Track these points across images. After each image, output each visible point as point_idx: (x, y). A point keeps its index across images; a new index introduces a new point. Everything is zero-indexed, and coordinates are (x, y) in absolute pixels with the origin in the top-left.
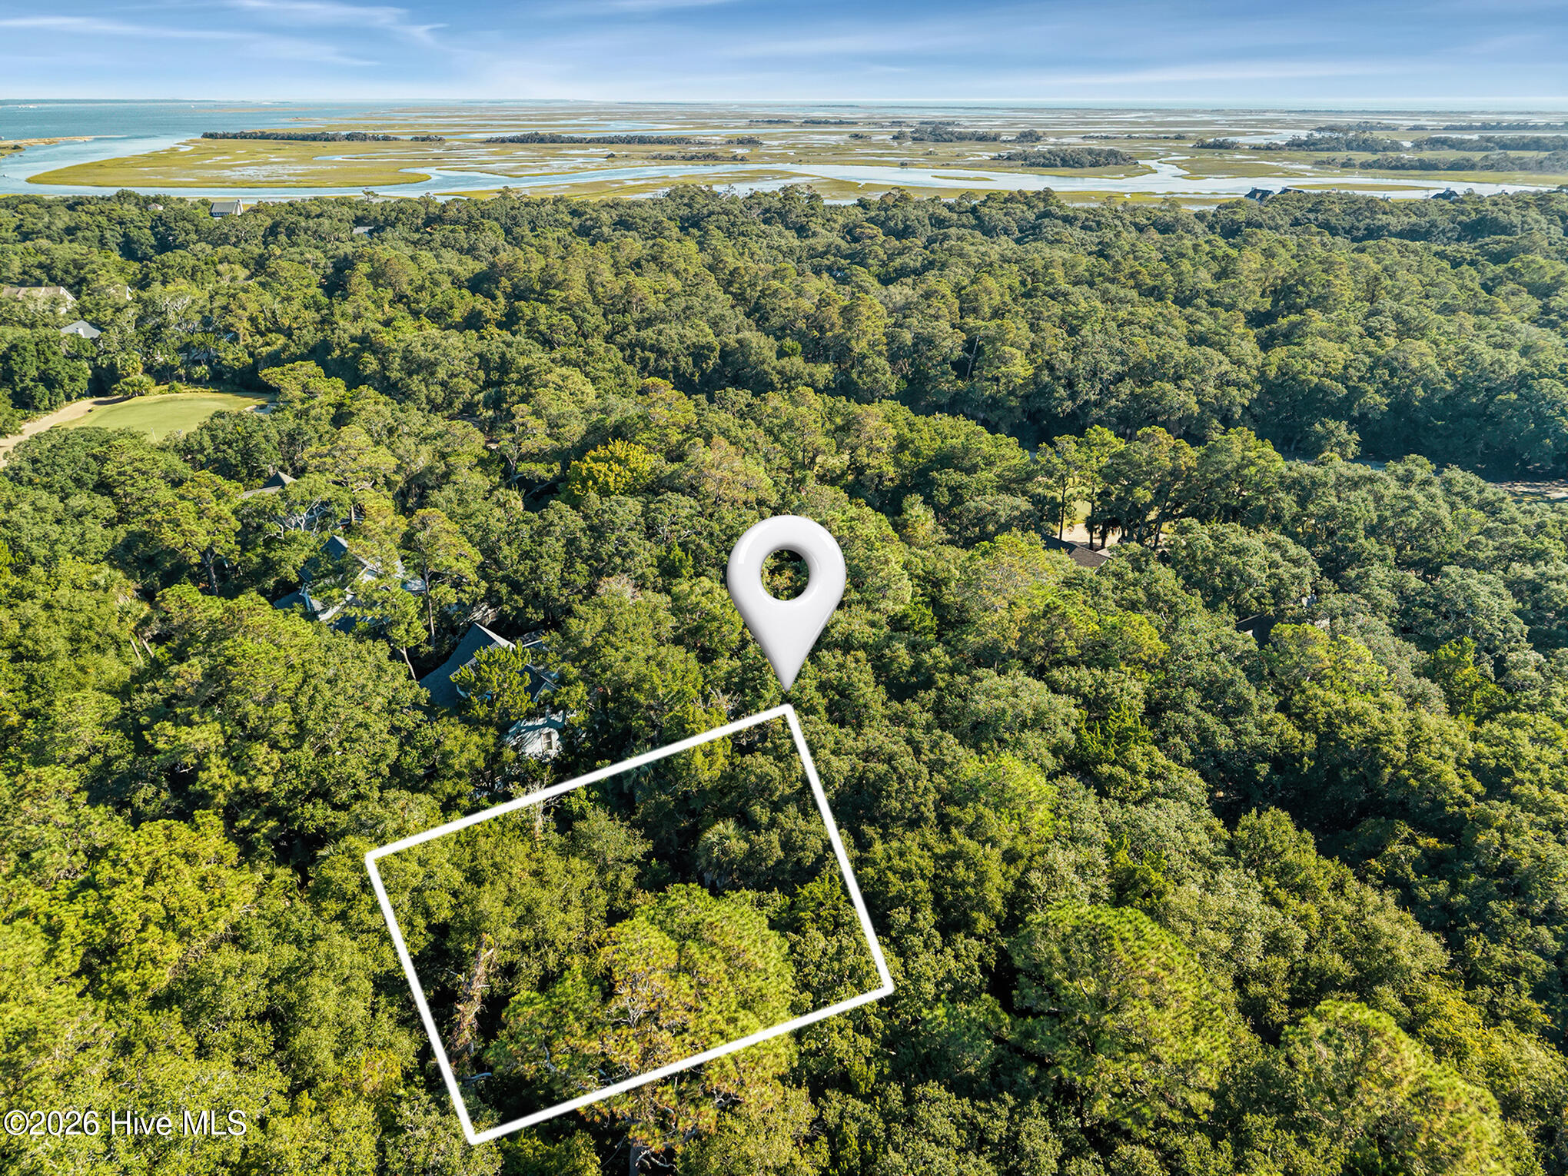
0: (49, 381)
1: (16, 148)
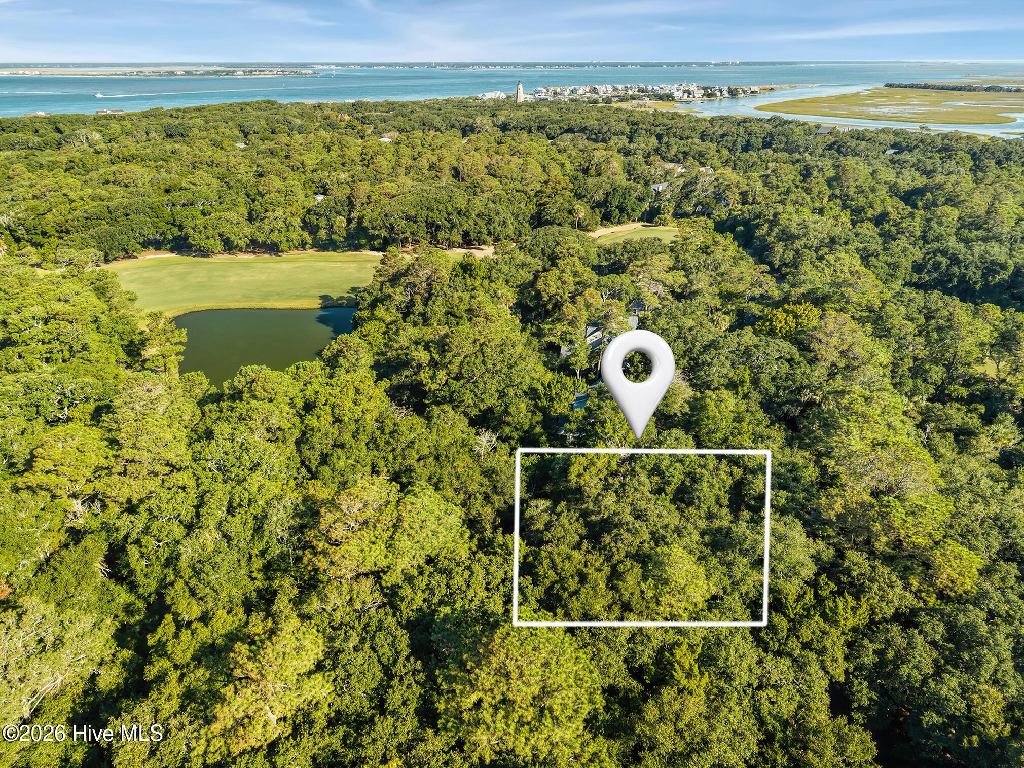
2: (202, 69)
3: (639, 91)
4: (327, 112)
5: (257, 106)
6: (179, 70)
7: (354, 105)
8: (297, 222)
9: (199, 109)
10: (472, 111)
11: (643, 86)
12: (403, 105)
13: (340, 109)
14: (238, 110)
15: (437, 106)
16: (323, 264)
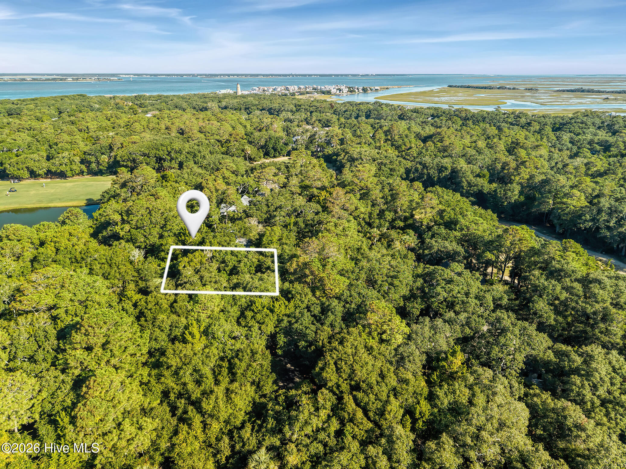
0: (275, 150)
1: (387, 88)
2: (44, 78)
3: (313, 89)
4: (118, 101)
5: (73, 98)
6: (29, 78)
7: (136, 97)
8: (77, 159)
9: (33, 100)
10: (207, 100)
11: (315, 86)
12: (167, 97)
13: (127, 99)
14: (59, 100)
15: (188, 97)
16: (92, 183)
